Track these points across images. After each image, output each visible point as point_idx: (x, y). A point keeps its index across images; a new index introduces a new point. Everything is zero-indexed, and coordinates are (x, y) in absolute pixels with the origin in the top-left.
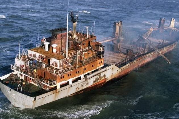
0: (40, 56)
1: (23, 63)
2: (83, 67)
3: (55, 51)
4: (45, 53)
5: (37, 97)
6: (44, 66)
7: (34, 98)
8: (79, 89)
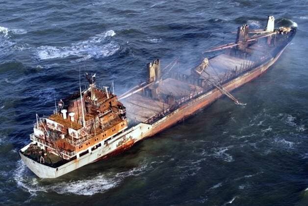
0: (59, 126)
1: (42, 133)
2: (102, 134)
3: (73, 119)
4: (63, 122)
5: (59, 168)
6: (63, 136)
7: (56, 169)
8: (100, 155)
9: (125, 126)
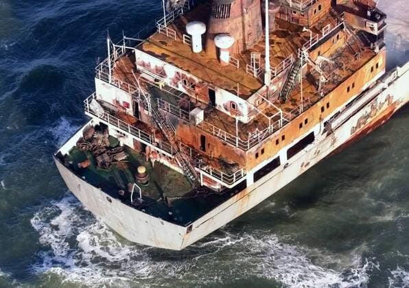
1: (125, 97)
2: (320, 104)
3: (225, 57)
4: (194, 63)
5: (195, 224)
6: (199, 115)
7: (186, 229)
8: (308, 164)
9: (379, 70)
